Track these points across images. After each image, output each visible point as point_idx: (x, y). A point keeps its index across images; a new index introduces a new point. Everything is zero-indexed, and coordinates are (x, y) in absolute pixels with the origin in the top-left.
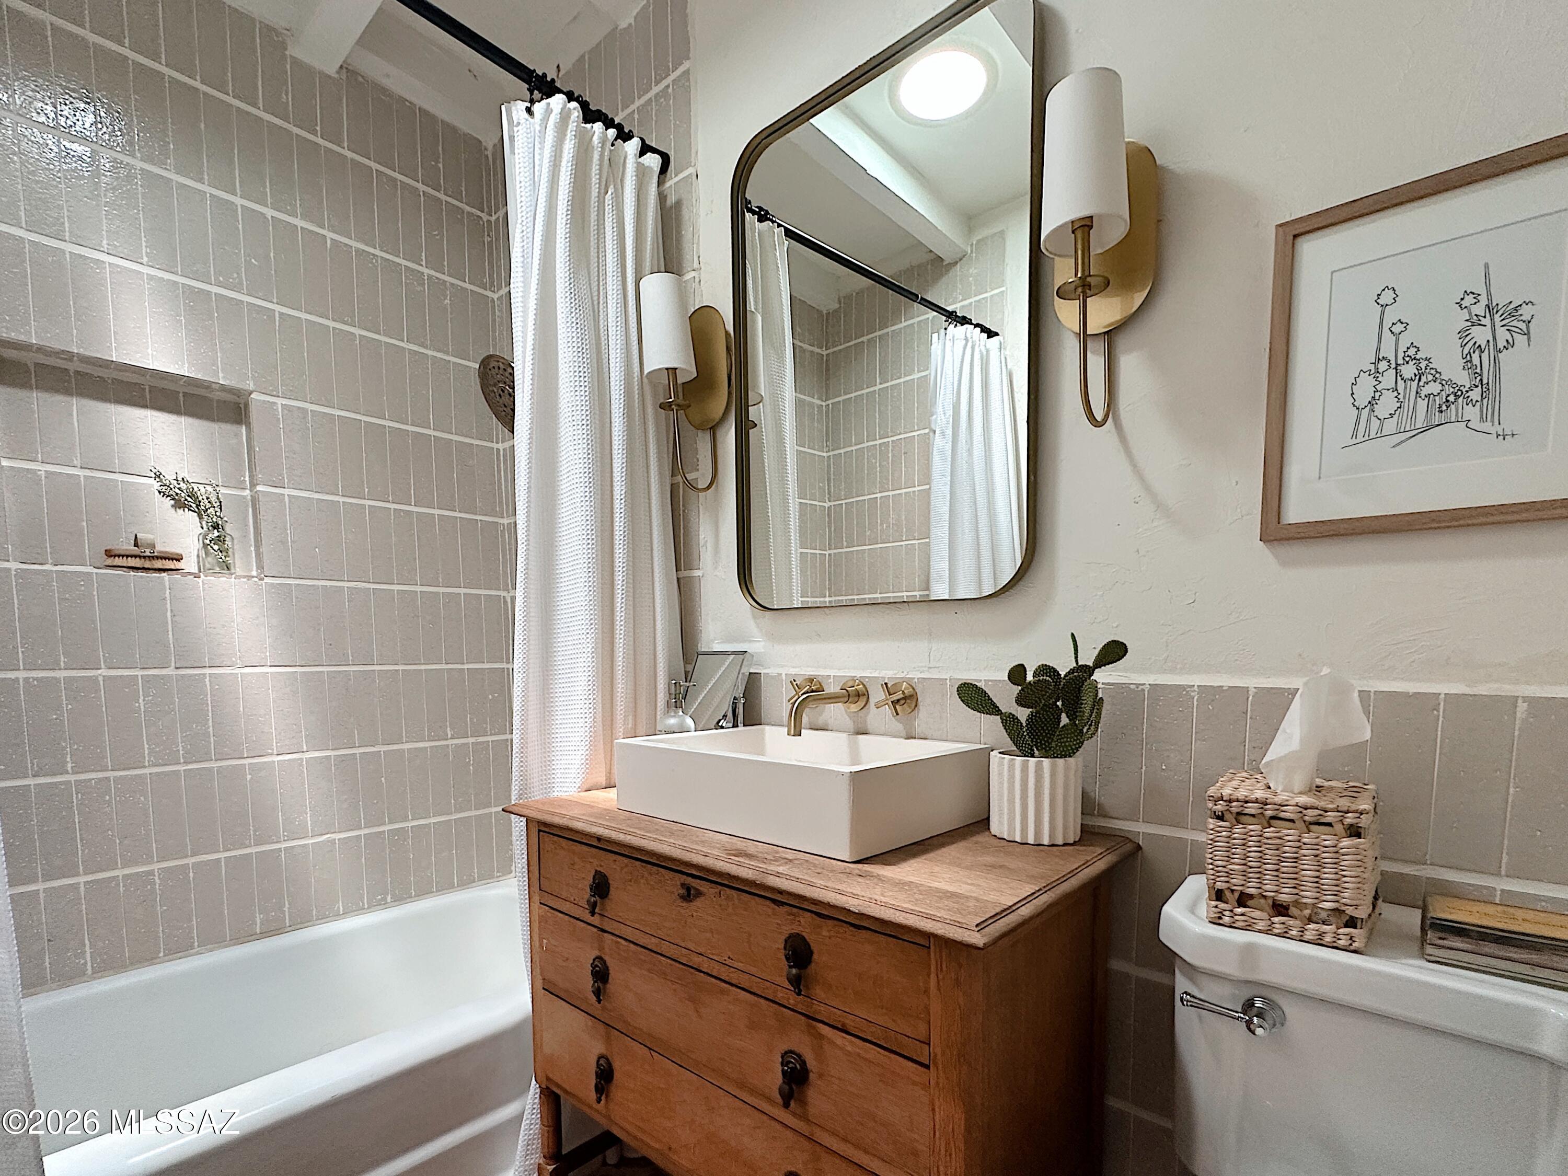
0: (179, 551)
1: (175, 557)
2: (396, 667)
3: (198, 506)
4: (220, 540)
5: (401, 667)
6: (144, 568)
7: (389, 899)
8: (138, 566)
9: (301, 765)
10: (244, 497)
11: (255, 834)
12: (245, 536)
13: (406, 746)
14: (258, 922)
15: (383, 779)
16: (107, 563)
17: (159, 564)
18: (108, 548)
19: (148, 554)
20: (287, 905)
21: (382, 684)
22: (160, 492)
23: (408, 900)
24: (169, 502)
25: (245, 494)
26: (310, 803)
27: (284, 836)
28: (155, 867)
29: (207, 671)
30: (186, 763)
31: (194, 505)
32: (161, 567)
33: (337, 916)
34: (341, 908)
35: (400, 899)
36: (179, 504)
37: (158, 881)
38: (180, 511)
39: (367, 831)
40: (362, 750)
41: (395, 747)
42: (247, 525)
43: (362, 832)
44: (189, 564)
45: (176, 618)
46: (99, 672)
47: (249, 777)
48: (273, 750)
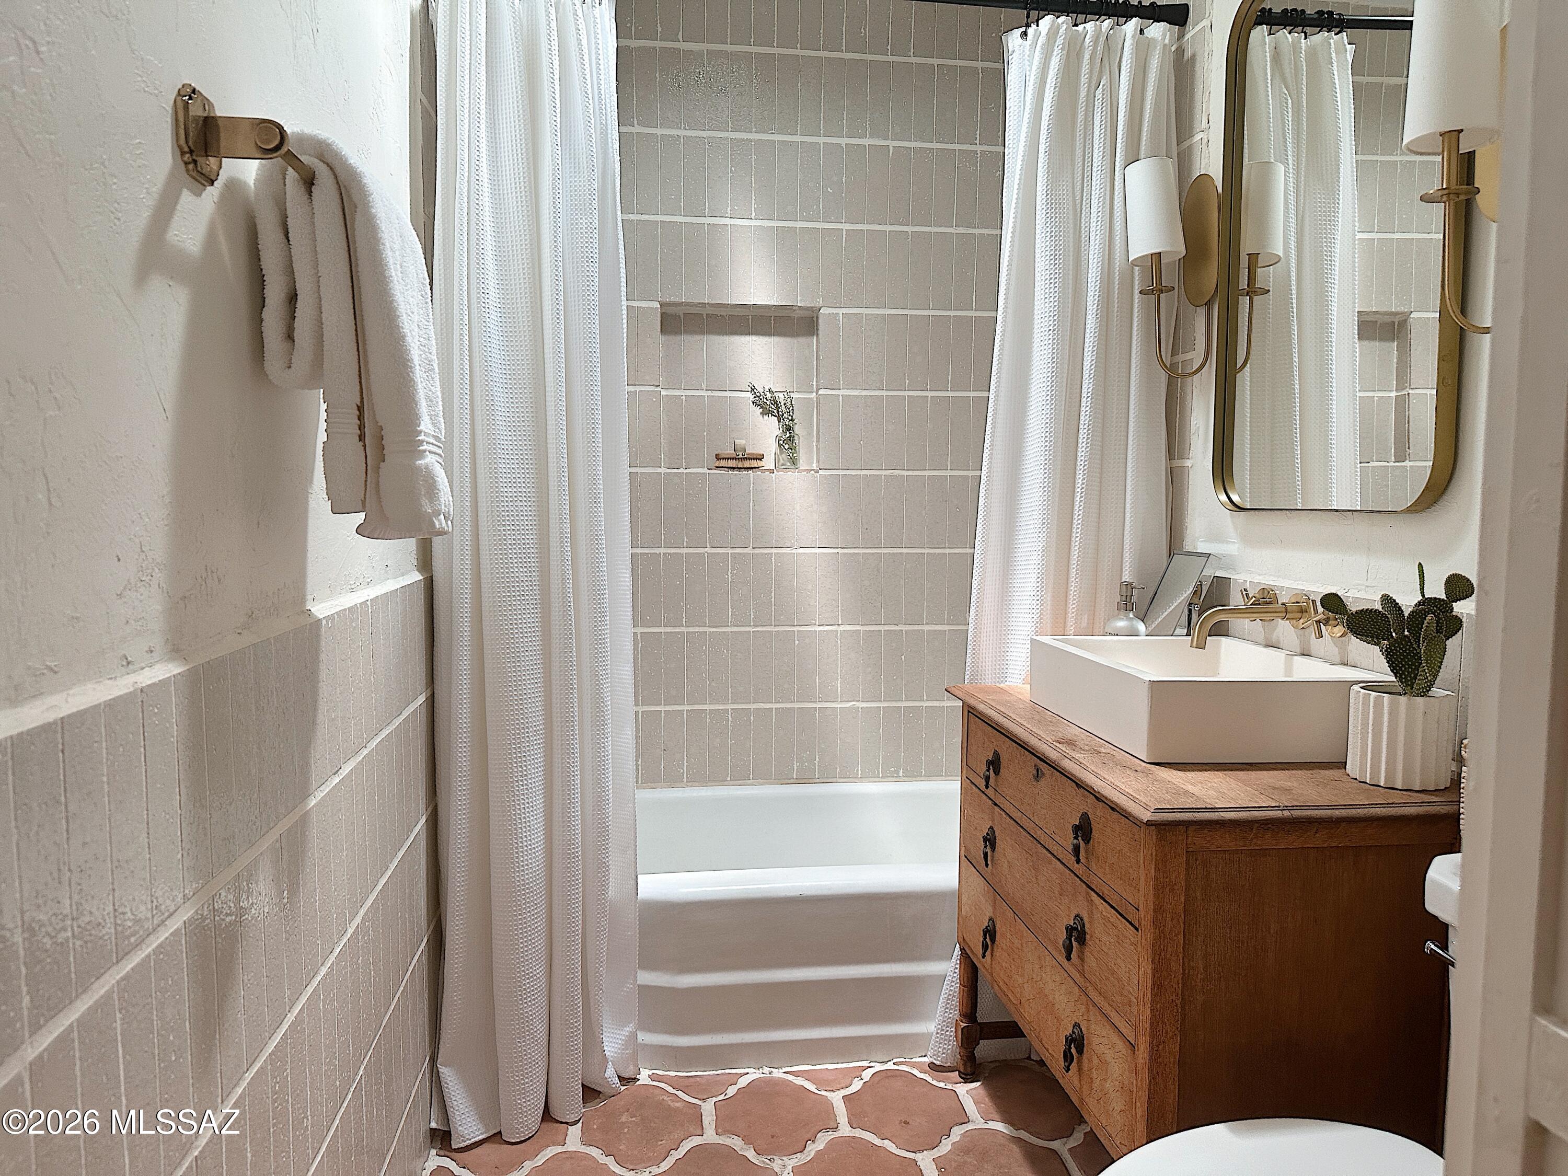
0: (761, 452)
1: (759, 457)
2: (923, 551)
3: (778, 412)
4: (791, 439)
5: (926, 551)
6: (738, 468)
7: (901, 774)
8: (734, 466)
9: (836, 636)
10: (812, 399)
11: (798, 692)
12: (810, 434)
13: (927, 628)
14: (795, 768)
15: (903, 657)
16: (717, 465)
17: (747, 464)
18: (717, 453)
19: (741, 456)
20: (817, 759)
21: (908, 566)
22: (753, 403)
23: (918, 778)
24: (758, 410)
25: (812, 396)
26: (841, 671)
27: (819, 697)
28: (730, 707)
29: (774, 551)
30: (755, 626)
31: (775, 411)
32: (748, 466)
33: (855, 779)
34: (860, 772)
35: (912, 775)
36: (766, 412)
37: (730, 719)
38: (766, 417)
39: (886, 704)
40: (887, 628)
41: (916, 628)
42: (812, 424)
43: (882, 705)
44: (769, 463)
45: (756, 508)
46: (706, 549)
47: (797, 642)
48: (815, 620)
